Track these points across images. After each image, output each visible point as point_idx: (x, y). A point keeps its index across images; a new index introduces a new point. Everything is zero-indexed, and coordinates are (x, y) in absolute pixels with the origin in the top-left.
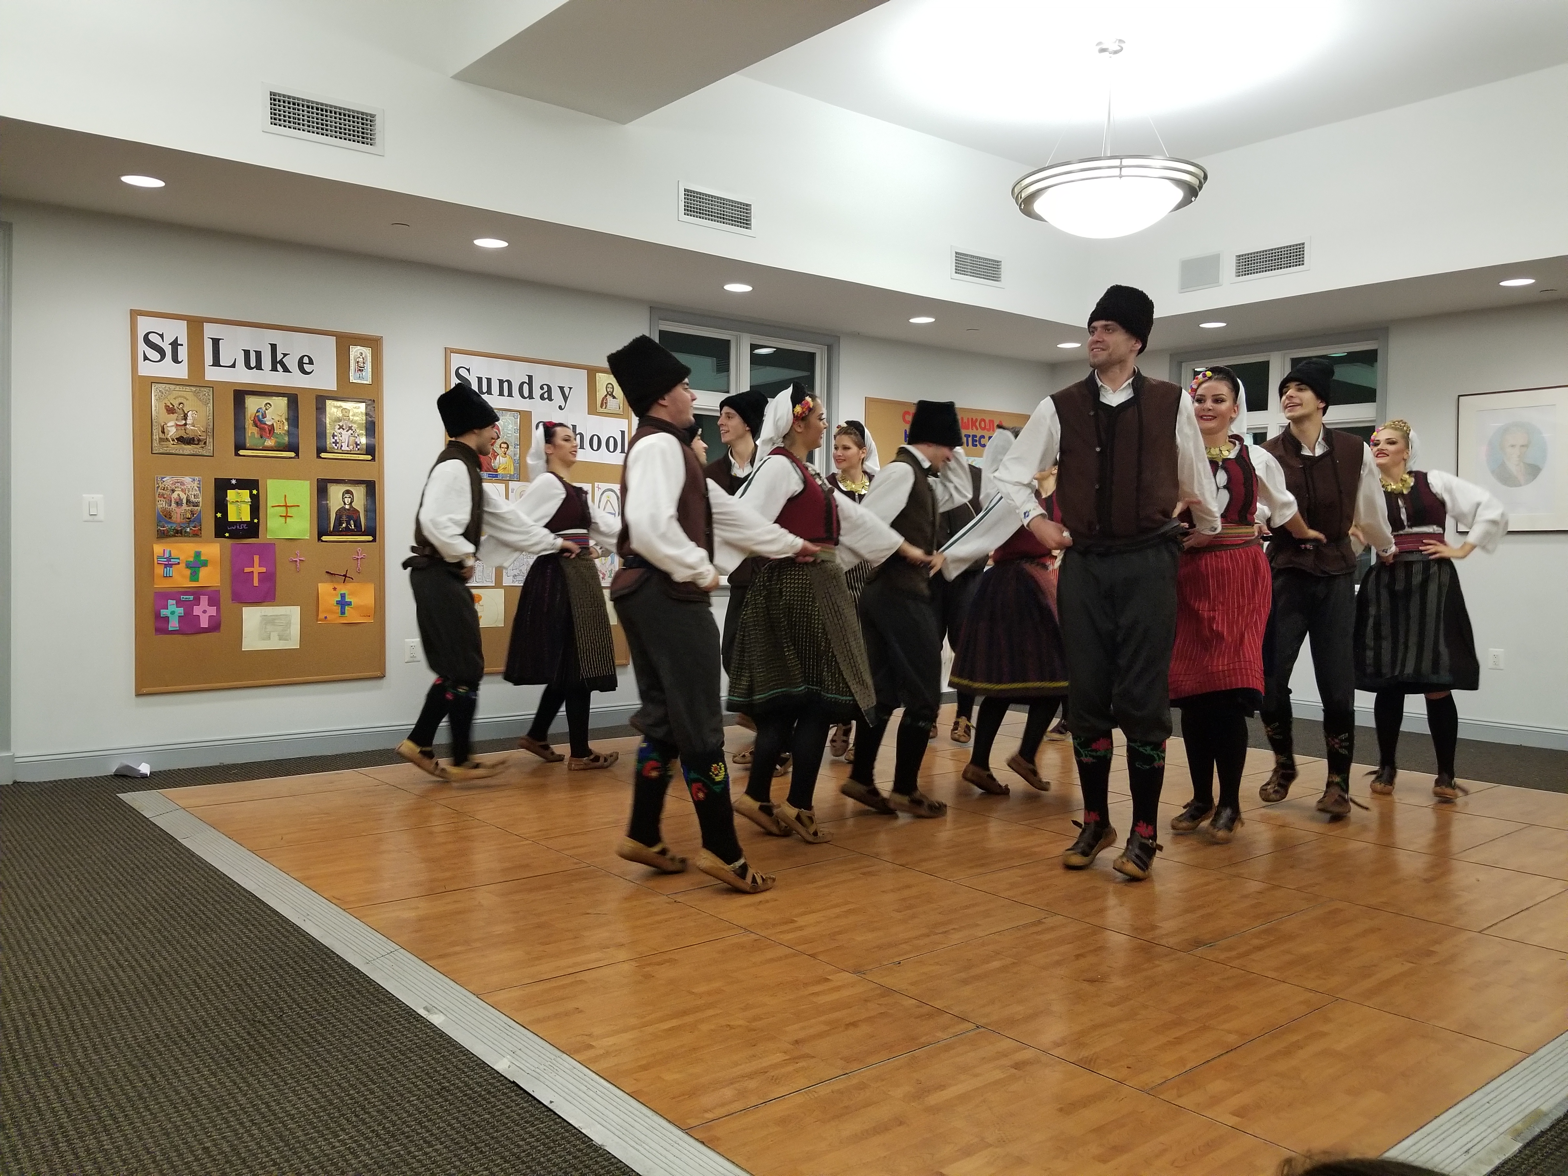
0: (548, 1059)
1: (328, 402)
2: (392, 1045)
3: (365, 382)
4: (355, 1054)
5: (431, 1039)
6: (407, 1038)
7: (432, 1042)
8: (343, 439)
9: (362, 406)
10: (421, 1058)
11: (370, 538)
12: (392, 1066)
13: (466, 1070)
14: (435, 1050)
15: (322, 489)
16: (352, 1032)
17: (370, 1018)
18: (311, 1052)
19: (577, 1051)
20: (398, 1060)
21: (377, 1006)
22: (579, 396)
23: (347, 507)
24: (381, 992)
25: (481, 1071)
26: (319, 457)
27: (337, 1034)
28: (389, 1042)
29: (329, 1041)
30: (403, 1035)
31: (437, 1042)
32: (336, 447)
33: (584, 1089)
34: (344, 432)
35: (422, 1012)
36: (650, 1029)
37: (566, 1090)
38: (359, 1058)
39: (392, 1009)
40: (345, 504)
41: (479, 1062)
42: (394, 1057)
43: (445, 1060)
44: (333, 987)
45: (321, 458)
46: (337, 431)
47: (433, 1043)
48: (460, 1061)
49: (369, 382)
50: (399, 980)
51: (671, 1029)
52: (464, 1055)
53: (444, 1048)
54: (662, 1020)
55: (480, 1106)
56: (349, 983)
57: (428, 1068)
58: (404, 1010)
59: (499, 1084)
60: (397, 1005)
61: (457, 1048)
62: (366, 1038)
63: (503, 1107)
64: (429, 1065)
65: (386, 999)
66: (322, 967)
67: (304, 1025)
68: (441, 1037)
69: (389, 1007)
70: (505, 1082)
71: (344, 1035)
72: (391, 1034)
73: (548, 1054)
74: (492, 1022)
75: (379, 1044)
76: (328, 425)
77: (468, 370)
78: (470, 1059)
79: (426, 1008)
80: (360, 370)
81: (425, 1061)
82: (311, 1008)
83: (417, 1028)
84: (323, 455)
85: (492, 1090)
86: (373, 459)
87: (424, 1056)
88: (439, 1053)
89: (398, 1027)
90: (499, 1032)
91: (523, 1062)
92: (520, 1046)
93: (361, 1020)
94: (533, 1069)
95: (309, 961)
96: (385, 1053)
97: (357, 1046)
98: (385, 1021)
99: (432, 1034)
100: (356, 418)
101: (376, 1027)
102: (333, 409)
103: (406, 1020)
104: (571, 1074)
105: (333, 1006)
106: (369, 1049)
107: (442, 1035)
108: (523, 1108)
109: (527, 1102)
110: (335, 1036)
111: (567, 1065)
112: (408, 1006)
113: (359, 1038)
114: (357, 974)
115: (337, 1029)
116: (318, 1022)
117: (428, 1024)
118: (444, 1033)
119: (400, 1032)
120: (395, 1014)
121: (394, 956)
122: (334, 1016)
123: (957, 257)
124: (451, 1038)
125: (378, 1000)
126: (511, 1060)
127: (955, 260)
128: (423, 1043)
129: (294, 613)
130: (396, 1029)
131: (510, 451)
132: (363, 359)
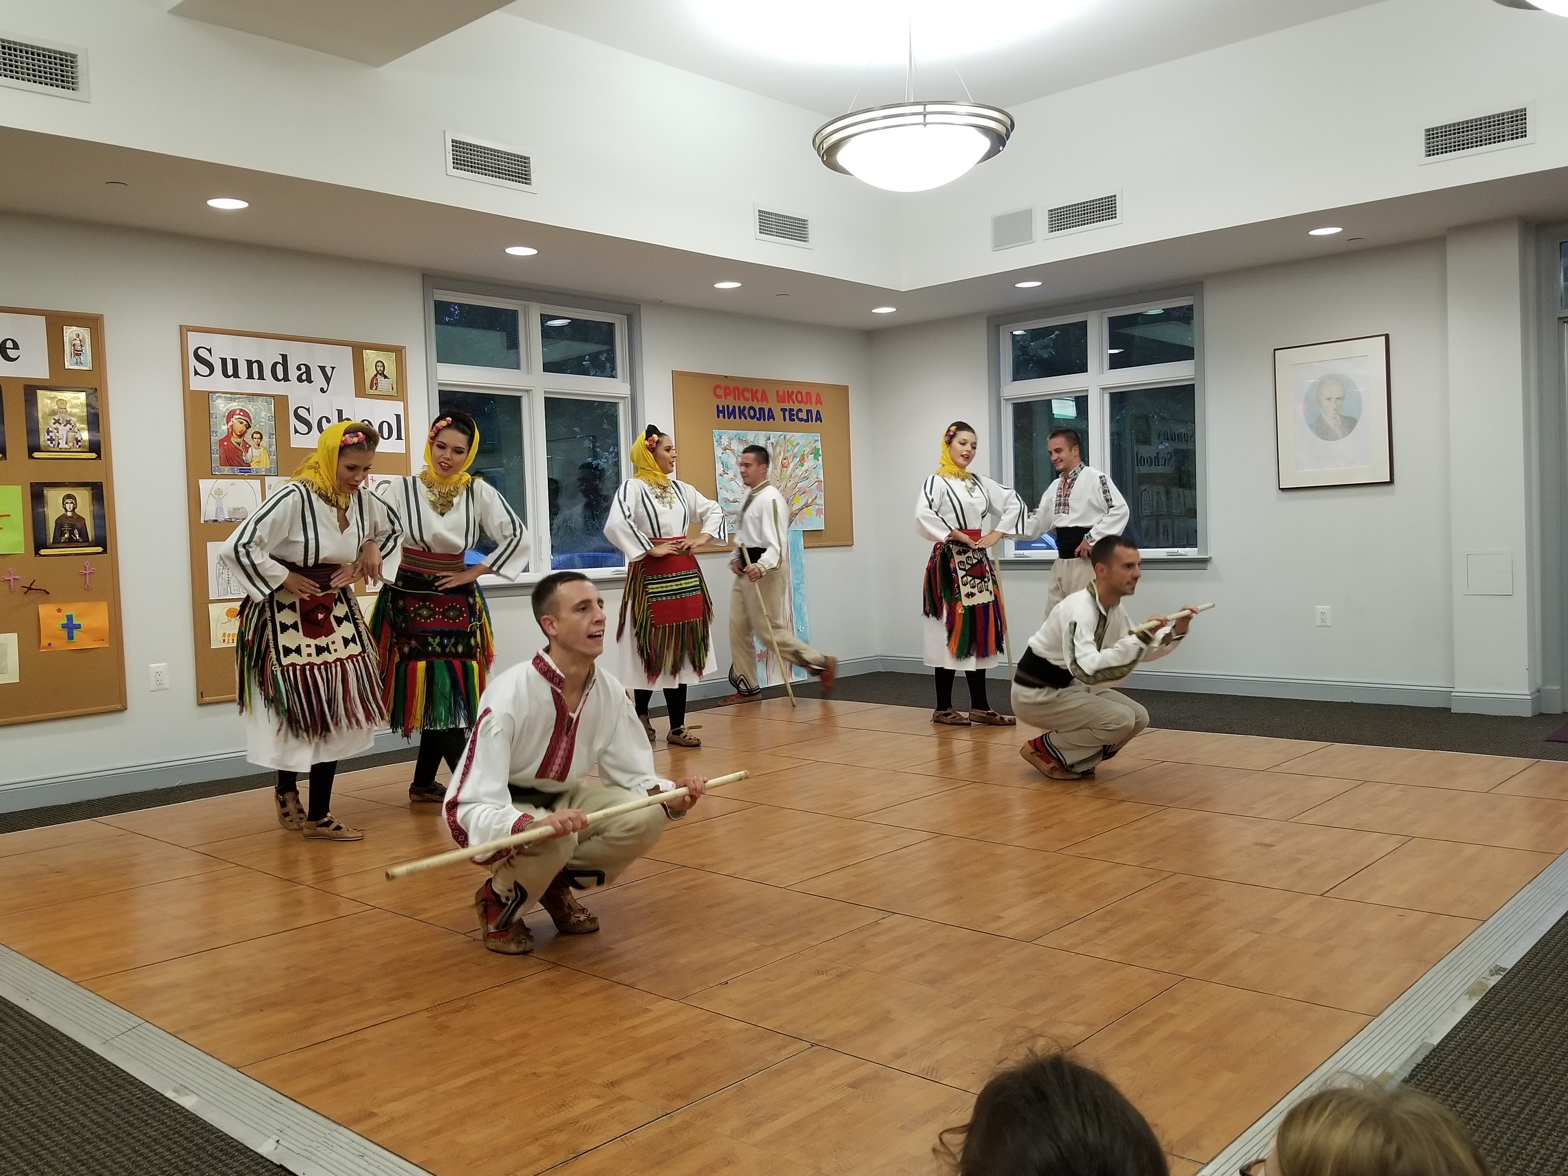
0: (323, 1135)
1: (40, 393)
2: (134, 1138)
3: (85, 368)
4: (87, 1153)
5: (182, 1126)
6: (152, 1127)
7: (182, 1129)
8: (60, 435)
9: (82, 396)
10: (169, 1150)
11: (100, 549)
13: (224, 1158)
14: (186, 1138)
15: (37, 495)
16: (84, 1127)
17: (106, 1108)
18: (32, 1156)
19: (357, 1120)
20: (140, 1155)
21: (115, 1093)
22: (344, 377)
23: (69, 514)
24: (121, 1076)
25: (242, 1157)
26: (31, 457)
27: (64, 1132)
28: (129, 1135)
29: (54, 1141)
31: (188, 1128)
32: (52, 445)
34: (61, 427)
35: (170, 1094)
36: (441, 1088)
38: (92, 1157)
39: (134, 1095)
40: (66, 511)
41: (240, 1147)
42: (136, 1152)
43: (199, 1149)
44: (62, 1076)
45: (34, 458)
46: (52, 427)
48: (216, 1148)
49: (88, 366)
50: (143, 1060)
51: (469, 1084)
52: (223, 1140)
53: (197, 1134)
54: (457, 1075)
56: (82, 1070)
57: (177, 1160)
58: (149, 1095)
59: (263, 1170)
60: (141, 1090)
61: (213, 1133)
62: (101, 1132)
64: (178, 1156)
65: (127, 1084)
66: (48, 1053)
67: (24, 1124)
68: (194, 1122)
69: (130, 1093)
70: (270, 1167)
71: (73, 1131)
72: (132, 1125)
73: (322, 1129)
74: (255, 1098)
75: (117, 1138)
76: (41, 420)
77: (210, 351)
78: (228, 1144)
79: (176, 1091)
80: (77, 354)
81: (174, 1153)
82: (32, 1103)
83: (165, 1114)
84: (36, 455)
86: (99, 457)
87: (174, 1146)
88: (192, 1142)
89: (141, 1115)
90: (262, 1109)
91: (293, 1141)
92: (288, 1123)
93: (95, 1112)
94: (304, 1147)
95: (33, 1049)
96: (124, 1149)
97: (90, 1143)
98: (125, 1111)
99: (182, 1120)
100: (75, 411)
101: (114, 1118)
102: (46, 401)
103: (151, 1106)
104: (351, 1150)
105: (61, 1099)
106: (104, 1146)
107: (195, 1119)
110: (63, 1134)
111: (344, 1139)
112: (153, 1090)
113: (92, 1133)
114: (92, 1057)
115: (64, 1125)
116: (42, 1119)
117: (178, 1108)
118: (197, 1116)
119: (143, 1121)
120: (138, 1101)
121: (136, 1032)
122: (61, 1110)
123: (759, 215)
124: (206, 1122)
125: (117, 1085)
126: (278, 1141)
127: (759, 219)
128: (171, 1132)
129: (10, 641)
130: (138, 1119)
131: (265, 442)
132: (81, 342)
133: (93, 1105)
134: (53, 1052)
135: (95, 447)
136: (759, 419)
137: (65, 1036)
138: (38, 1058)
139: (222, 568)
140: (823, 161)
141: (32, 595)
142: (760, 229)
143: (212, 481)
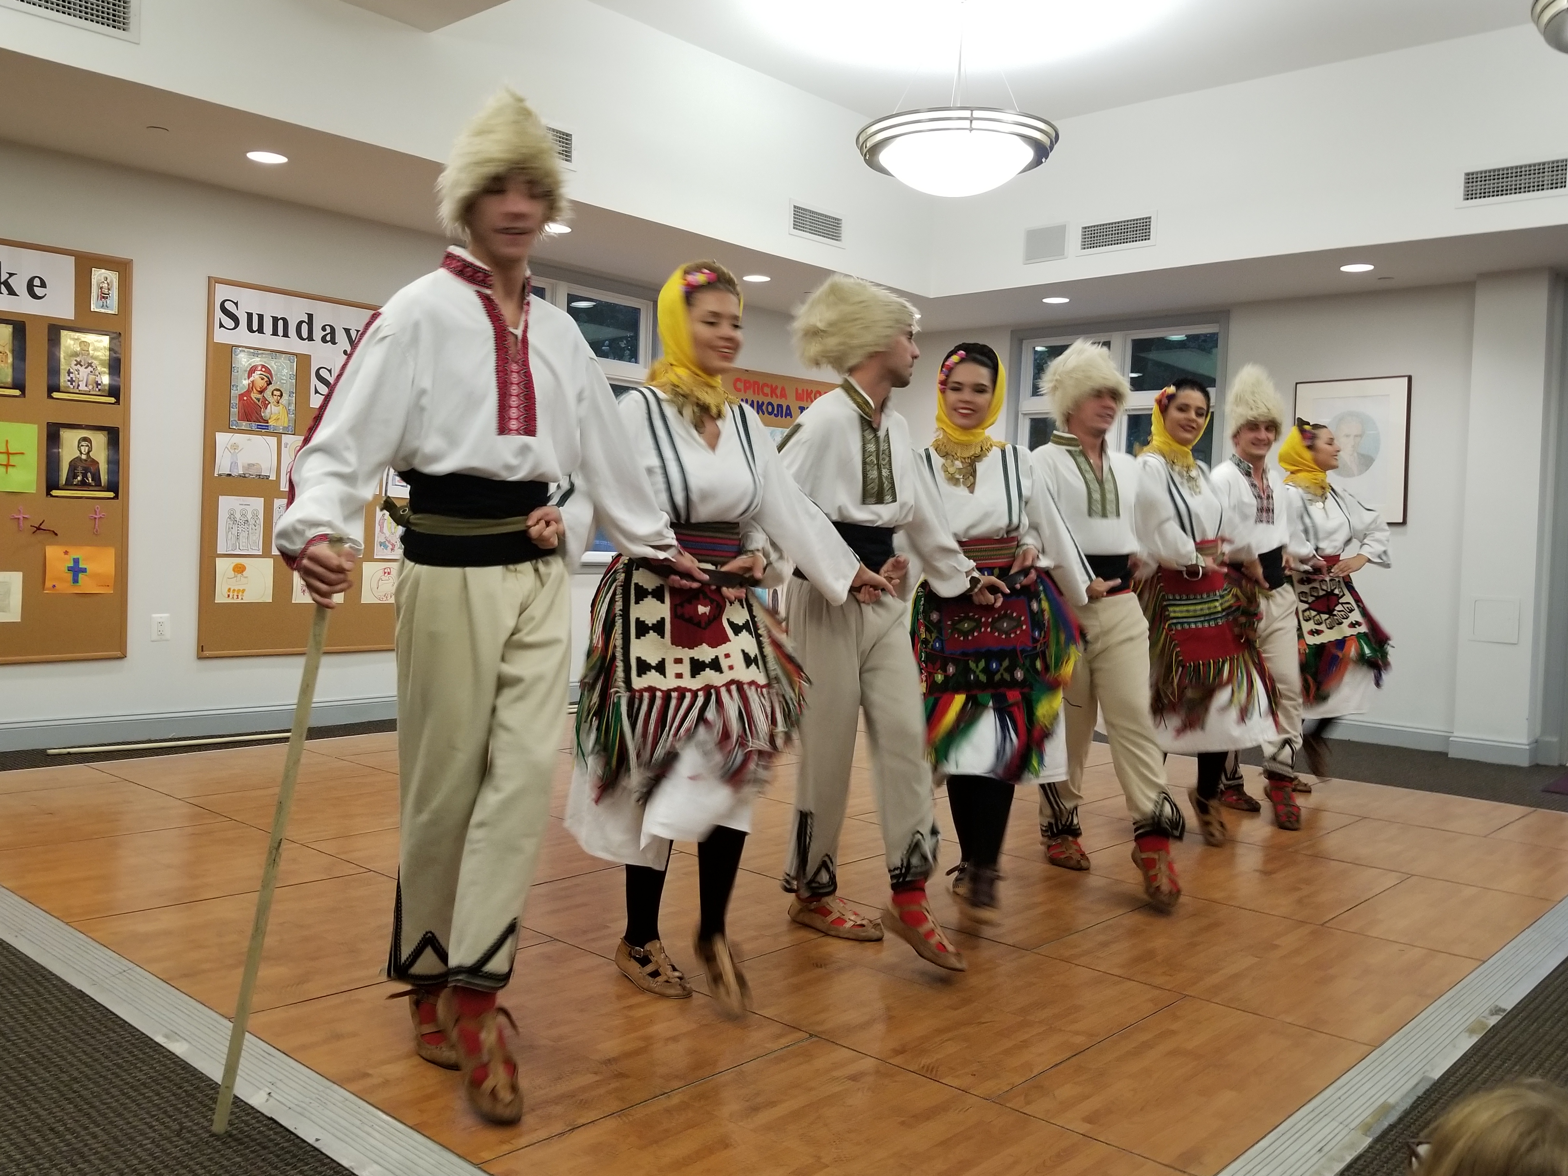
0: (315, 1091)
1: (63, 333)
2: (122, 1080)
3: (110, 312)
4: (75, 1092)
5: (172, 1072)
6: (141, 1071)
7: (171, 1074)
8: (80, 377)
9: (106, 340)
10: (158, 1094)
11: (111, 495)
12: (122, 1104)
14: (175, 1085)
15: (53, 434)
16: (72, 1066)
17: (94, 1049)
19: (352, 1080)
20: (129, 1097)
21: (104, 1035)
23: (84, 457)
24: (111, 1018)
26: (50, 397)
27: (52, 1069)
28: (118, 1076)
29: (42, 1078)
30: (136, 1068)
31: (179, 1074)
32: (72, 387)
33: (358, 1123)
34: (82, 369)
35: (159, 1039)
37: (336, 1126)
38: (80, 1096)
39: (124, 1037)
40: (81, 453)
42: (124, 1094)
43: (189, 1095)
44: (50, 1014)
45: (53, 398)
46: (74, 368)
47: (173, 1076)
49: (114, 311)
50: (133, 1003)
53: (188, 1081)
55: (230, 1147)
56: (71, 1009)
57: (166, 1105)
58: (138, 1038)
59: (254, 1121)
60: (131, 1033)
61: (204, 1081)
62: (90, 1072)
63: (258, 1148)
64: (167, 1102)
65: (117, 1027)
66: (37, 991)
67: (11, 1059)
68: (183, 1068)
70: (261, 1118)
71: (61, 1070)
72: (120, 1067)
73: (314, 1085)
75: (105, 1079)
76: (62, 360)
77: (236, 304)
79: (166, 1036)
80: (104, 297)
81: (163, 1098)
83: (154, 1059)
84: (55, 395)
85: (246, 1129)
86: (118, 402)
87: (163, 1091)
88: (180, 1088)
89: (130, 1059)
90: (255, 1061)
91: (285, 1095)
92: (280, 1076)
93: (84, 1051)
94: (297, 1102)
95: (21, 985)
96: (113, 1090)
97: (78, 1082)
98: (114, 1052)
99: (172, 1065)
103: (141, 1050)
104: (344, 1108)
105: (48, 1036)
106: (92, 1086)
107: (186, 1067)
108: (283, 1148)
109: (288, 1141)
111: (336, 1096)
112: (143, 1034)
113: (81, 1073)
114: (81, 998)
115: (53, 1063)
116: (29, 1055)
117: (168, 1054)
118: (188, 1064)
119: (132, 1064)
120: (127, 1044)
121: (128, 975)
122: (49, 1047)
123: (795, 211)
124: (196, 1069)
125: (106, 1027)
126: (270, 1093)
127: (794, 214)
128: (161, 1077)
129: (15, 579)
130: (127, 1061)
131: (284, 400)
132: (108, 285)
133: (81, 1045)
134: (42, 990)
135: (114, 392)
136: (776, 416)
137: (54, 975)
138: (26, 994)
139: (232, 523)
140: (865, 159)
141: (40, 536)
142: (794, 224)
143: (229, 435)
